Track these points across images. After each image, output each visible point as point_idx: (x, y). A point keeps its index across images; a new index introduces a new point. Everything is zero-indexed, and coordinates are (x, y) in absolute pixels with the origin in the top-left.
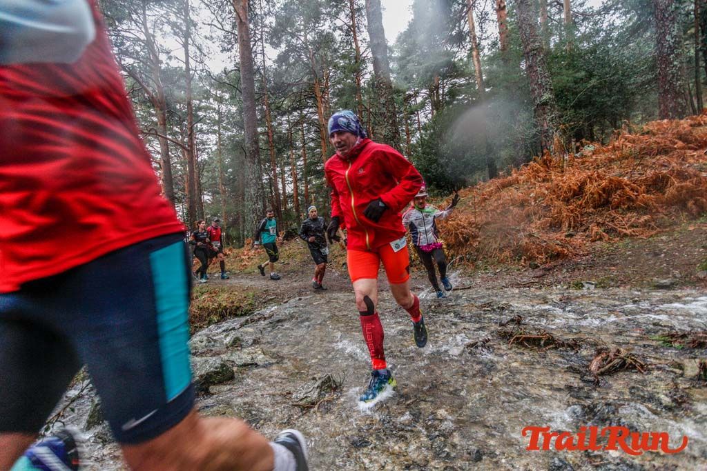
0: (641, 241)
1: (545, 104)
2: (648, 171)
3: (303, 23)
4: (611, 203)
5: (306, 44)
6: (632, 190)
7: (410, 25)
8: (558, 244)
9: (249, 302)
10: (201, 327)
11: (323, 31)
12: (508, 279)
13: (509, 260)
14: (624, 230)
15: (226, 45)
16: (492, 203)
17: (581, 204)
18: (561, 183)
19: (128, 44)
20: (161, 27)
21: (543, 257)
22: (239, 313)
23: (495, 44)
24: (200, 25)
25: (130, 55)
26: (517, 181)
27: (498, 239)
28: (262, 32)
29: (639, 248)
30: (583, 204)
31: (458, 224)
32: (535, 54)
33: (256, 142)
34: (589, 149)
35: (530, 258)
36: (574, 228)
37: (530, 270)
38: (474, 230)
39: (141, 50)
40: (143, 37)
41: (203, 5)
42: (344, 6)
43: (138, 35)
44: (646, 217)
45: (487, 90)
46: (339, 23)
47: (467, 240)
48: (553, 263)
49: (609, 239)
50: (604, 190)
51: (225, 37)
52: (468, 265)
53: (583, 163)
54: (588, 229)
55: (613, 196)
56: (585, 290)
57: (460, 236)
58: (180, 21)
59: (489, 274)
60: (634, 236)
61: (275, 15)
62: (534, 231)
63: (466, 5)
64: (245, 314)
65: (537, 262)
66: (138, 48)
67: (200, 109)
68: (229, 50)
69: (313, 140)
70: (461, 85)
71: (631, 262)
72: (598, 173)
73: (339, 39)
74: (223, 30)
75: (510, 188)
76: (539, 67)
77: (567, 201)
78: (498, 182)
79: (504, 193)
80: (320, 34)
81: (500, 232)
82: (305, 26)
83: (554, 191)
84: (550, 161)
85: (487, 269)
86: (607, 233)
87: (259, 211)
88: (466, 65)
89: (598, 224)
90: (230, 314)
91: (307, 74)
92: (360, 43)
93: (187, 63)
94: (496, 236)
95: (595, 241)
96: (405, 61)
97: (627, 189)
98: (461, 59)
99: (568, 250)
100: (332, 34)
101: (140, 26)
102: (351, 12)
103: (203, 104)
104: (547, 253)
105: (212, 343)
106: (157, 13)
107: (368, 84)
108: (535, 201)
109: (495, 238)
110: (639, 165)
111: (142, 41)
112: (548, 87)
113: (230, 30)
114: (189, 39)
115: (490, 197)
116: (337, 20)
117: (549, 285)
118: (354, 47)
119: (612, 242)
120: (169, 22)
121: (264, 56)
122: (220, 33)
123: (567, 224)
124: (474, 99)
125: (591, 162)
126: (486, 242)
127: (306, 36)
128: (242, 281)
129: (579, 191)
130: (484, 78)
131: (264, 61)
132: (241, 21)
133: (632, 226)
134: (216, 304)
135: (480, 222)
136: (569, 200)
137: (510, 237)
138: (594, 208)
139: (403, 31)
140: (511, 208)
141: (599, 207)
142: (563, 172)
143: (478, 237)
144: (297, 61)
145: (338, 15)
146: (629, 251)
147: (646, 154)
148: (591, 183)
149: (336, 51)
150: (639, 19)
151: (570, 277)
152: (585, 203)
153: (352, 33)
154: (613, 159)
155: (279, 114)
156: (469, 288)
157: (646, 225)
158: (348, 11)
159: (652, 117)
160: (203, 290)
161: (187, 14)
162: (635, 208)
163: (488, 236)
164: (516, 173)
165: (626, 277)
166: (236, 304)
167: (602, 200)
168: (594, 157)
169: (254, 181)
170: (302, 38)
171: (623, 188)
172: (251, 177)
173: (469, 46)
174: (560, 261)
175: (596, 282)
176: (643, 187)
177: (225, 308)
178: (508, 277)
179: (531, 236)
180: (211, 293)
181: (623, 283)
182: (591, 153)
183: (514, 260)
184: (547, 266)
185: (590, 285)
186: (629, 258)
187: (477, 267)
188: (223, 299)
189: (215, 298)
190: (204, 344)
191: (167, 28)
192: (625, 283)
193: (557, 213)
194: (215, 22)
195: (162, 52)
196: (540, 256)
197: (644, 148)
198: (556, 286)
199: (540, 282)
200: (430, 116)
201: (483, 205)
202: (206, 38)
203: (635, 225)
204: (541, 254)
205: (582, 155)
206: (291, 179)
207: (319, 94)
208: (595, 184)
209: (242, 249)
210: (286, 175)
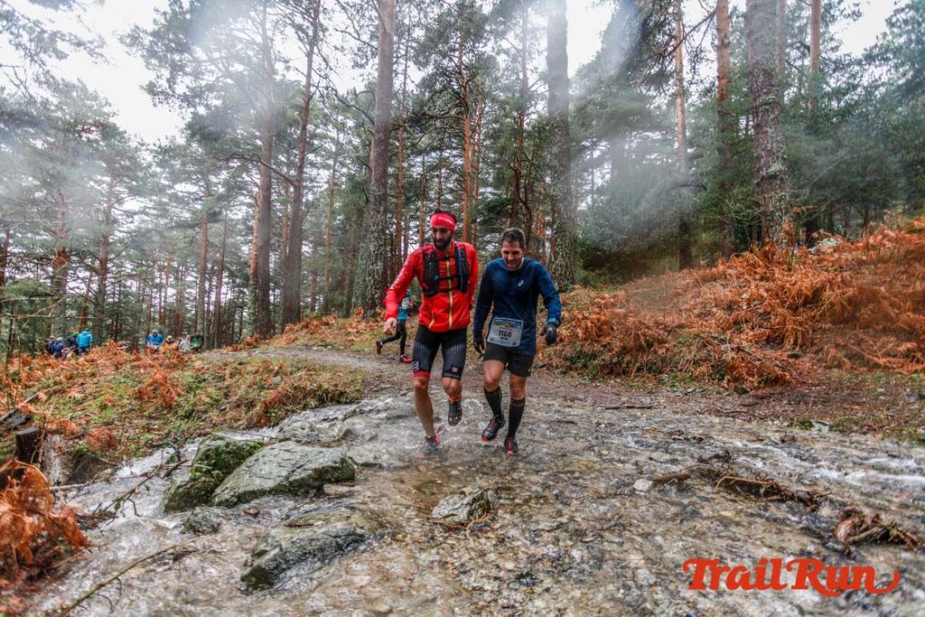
0: (899, 376)
1: (773, 177)
2: (918, 283)
3: (459, 40)
4: (858, 320)
5: (459, 68)
6: (891, 305)
7: (599, 57)
8: (777, 366)
9: (357, 388)
10: (293, 412)
11: (483, 54)
12: (703, 403)
13: (706, 377)
14: (876, 359)
15: (359, 59)
16: (688, 301)
17: (814, 317)
18: (788, 285)
19: (240, 46)
20: (282, 29)
21: (755, 380)
22: (343, 400)
23: (708, 91)
24: (331, 30)
25: (241, 61)
26: (724, 276)
27: (694, 348)
28: (407, 47)
29: (896, 385)
30: (817, 317)
31: (640, 322)
32: (767, 110)
33: (384, 185)
34: (828, 244)
35: (736, 379)
36: (801, 347)
37: (736, 395)
38: (661, 332)
39: (254, 55)
40: (259, 39)
41: (338, 8)
42: (515, 25)
43: (253, 36)
44: (909, 345)
45: (689, 151)
46: (505, 44)
47: (650, 345)
48: (768, 390)
49: (852, 368)
50: (850, 300)
51: (359, 49)
52: (648, 378)
53: (820, 261)
54: (821, 350)
55: (863, 311)
56: (814, 431)
57: (642, 338)
58: (306, 24)
59: (678, 393)
60: (889, 368)
61: (426, 27)
62: (745, 344)
63: (675, 37)
64: (350, 403)
65: (746, 386)
66: (251, 53)
67: (314, 136)
68: (362, 66)
69: (452, 191)
70: (655, 141)
71: (884, 403)
72: (842, 277)
73: (502, 66)
74: (359, 39)
75: (714, 284)
76: (771, 128)
77: (794, 309)
78: (697, 274)
79: (704, 289)
80: (480, 57)
81: (697, 340)
82: (461, 45)
83: (777, 295)
84: (773, 255)
85: (674, 386)
86: (849, 359)
87: (378, 273)
88: (664, 115)
89: (837, 346)
90: (331, 400)
91: (457, 106)
92: (529, 73)
93: (309, 76)
94: (691, 344)
95: (831, 368)
96: (584, 102)
97: (886, 303)
98: (659, 107)
99: (791, 376)
100: (495, 59)
101: (258, 25)
102: (522, 32)
103: (318, 131)
104: (761, 376)
105: (316, 432)
106: (281, 12)
107: (534, 127)
108: (749, 304)
109: (689, 346)
110: (903, 273)
111: (258, 45)
112: (780, 155)
113: (367, 41)
114: (315, 47)
115: (686, 292)
116: (504, 40)
117: (763, 418)
118: (521, 76)
119: (856, 372)
120: (293, 25)
121: (405, 78)
122: (355, 44)
123: (792, 340)
124: (670, 161)
125: (833, 262)
126: (676, 350)
127: (460, 58)
128: (349, 360)
129: (813, 298)
130: (688, 134)
131: (405, 83)
132: (385, 31)
133: (887, 354)
134: (315, 385)
135: (669, 323)
136: (797, 308)
137: (710, 347)
138: (833, 323)
139: (586, 62)
140: (714, 310)
141: (841, 323)
142: (790, 270)
143: (666, 342)
144: (445, 88)
145: (505, 34)
146: (880, 387)
147: (915, 259)
148: (832, 289)
149: (496, 80)
150: (914, 77)
151: (793, 411)
152: (821, 315)
153: (520, 59)
154: (864, 261)
155: (412, 153)
156: (650, 408)
157: (908, 355)
158: (518, 31)
159: (919, 210)
160: (300, 365)
161: (317, 16)
162: (894, 331)
163: (680, 343)
164: (722, 264)
165: (875, 422)
166: (340, 388)
167: (846, 315)
168: (836, 255)
169: (376, 235)
170: (456, 60)
171: (879, 302)
172: (373, 229)
173: (672, 91)
174: (779, 389)
175: (832, 423)
176: (908, 304)
177: (327, 392)
178: (704, 400)
179: (739, 349)
180: (309, 370)
181: (871, 429)
182: (832, 250)
183: (713, 379)
184: (760, 393)
185: (822, 426)
186: (882, 397)
187: (661, 382)
188: (325, 380)
189: (314, 376)
190: (305, 432)
191: (290, 31)
192: (875, 430)
193: (778, 324)
194: (351, 30)
195: (280, 60)
196: (751, 379)
197: (912, 252)
198: (773, 421)
199: (749, 412)
200: (608, 176)
201: (675, 301)
202: (336, 48)
203: (892, 354)
204: (753, 376)
205: (818, 251)
206: (416, 238)
207: (469, 133)
208: (838, 292)
209: (350, 320)
210: (411, 232)
